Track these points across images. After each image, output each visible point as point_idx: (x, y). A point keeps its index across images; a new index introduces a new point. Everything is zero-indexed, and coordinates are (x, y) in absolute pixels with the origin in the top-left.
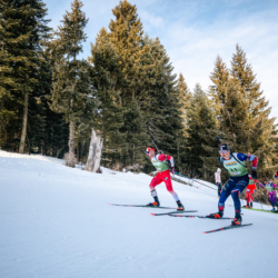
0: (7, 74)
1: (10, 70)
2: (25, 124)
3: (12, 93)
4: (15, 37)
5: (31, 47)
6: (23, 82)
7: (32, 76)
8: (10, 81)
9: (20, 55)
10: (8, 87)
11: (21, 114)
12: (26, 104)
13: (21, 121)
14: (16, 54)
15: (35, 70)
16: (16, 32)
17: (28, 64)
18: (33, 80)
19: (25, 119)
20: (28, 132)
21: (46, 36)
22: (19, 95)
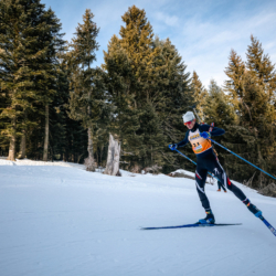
0: (28, 88)
1: (31, 83)
2: (47, 133)
3: (34, 105)
4: (33, 53)
5: (49, 61)
6: (43, 94)
7: (51, 87)
8: (31, 94)
9: (39, 69)
10: (30, 100)
11: (43, 124)
12: (47, 114)
13: (43, 131)
14: (36, 69)
15: (53, 82)
16: (34, 48)
17: (47, 76)
18: (52, 91)
19: (47, 129)
20: (50, 141)
21: (61, 49)
22: (40, 106)
